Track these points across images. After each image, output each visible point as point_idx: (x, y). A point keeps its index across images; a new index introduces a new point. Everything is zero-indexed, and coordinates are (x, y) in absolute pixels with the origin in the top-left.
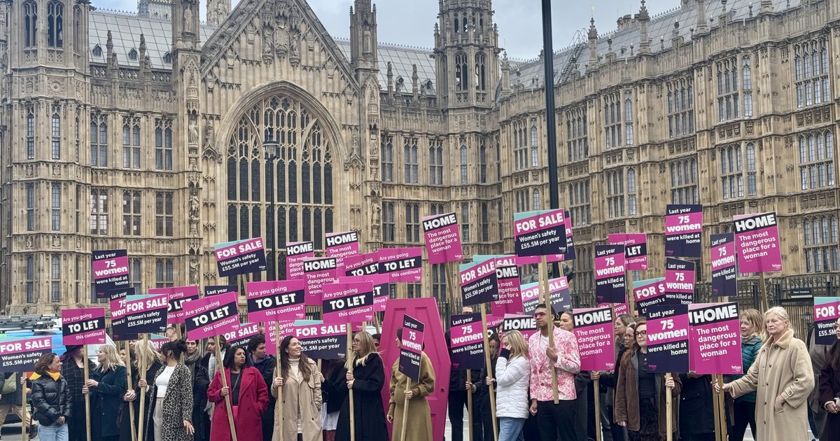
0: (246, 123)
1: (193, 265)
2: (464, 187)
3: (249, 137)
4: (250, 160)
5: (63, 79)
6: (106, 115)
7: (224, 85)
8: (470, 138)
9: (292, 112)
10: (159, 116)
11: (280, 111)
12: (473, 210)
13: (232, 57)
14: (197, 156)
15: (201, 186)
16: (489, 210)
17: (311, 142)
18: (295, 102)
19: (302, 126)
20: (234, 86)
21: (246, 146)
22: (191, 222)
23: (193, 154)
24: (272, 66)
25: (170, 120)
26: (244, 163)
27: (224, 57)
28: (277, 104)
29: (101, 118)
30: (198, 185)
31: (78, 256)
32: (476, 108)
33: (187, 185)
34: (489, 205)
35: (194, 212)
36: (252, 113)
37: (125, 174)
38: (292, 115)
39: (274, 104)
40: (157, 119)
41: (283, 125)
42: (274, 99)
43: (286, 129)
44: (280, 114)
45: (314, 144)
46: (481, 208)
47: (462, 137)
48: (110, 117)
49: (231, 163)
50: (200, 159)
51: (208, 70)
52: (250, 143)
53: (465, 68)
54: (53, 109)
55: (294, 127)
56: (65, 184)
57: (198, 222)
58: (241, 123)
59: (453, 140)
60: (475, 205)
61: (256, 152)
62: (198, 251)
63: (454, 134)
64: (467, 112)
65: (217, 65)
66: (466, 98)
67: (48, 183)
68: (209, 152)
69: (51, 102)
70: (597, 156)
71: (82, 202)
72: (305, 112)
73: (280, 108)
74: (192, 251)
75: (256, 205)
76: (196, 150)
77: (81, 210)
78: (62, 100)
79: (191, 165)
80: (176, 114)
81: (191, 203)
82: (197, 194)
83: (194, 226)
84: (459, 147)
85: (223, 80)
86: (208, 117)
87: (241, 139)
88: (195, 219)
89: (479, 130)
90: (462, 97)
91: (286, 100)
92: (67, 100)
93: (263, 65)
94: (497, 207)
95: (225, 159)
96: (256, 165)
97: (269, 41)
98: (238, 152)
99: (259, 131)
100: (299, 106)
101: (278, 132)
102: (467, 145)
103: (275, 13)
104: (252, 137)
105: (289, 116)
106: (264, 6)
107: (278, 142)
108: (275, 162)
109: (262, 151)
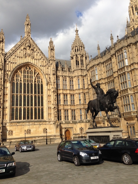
0: (18, 73)
2: (79, 89)
4: (19, 83)
7: (11, 63)
8: (80, 77)
9: (32, 70)
11: (28, 70)
12: (82, 95)
13: (14, 56)
14: (2, 81)
16: (86, 95)
17: (37, 78)
19: (34, 74)
20: (15, 63)
21: (18, 79)
24: (26, 59)
26: (17, 83)
32: (81, 69)
34: (86, 94)
43: (30, 75)
44: (28, 71)
45: (38, 79)
46: (84, 94)
47: (78, 77)
49: (13, 83)
51: (7, 59)
52: (19, 79)
53: (78, 60)
55: (32, 74)
57: (1, 99)
59: (76, 78)
60: (82, 94)
62: (1, 107)
63: (76, 76)
64: (79, 71)
65: (10, 58)
68: (6, 80)
70: (116, 72)
72: (35, 70)
75: (21, 95)
84: (77, 80)
85: (11, 61)
86: (6, 71)
87: (17, 77)
89: (82, 75)
90: (78, 67)
91: (30, 67)
93: (24, 58)
94: (88, 94)
95: (11, 82)
96: (21, 84)
97: (25, 52)
98: (15, 81)
99: (22, 75)
100: (33, 69)
101: (27, 75)
102: (79, 79)
103: (27, 45)
104: (20, 77)
105: (31, 71)
106: (23, 44)
107: (27, 78)
108: (26, 83)
109: (23, 80)
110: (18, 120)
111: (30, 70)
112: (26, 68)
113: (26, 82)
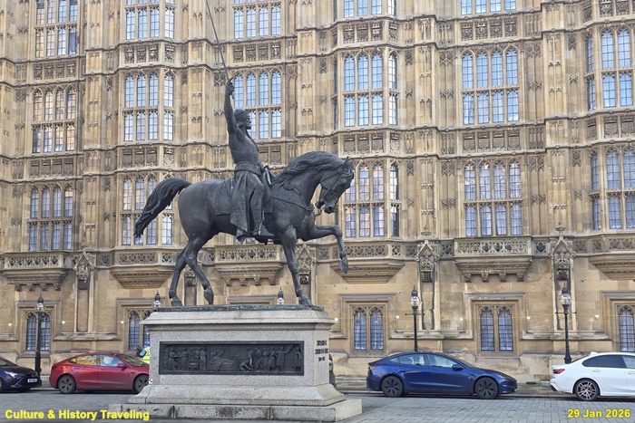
70: (103, 50)
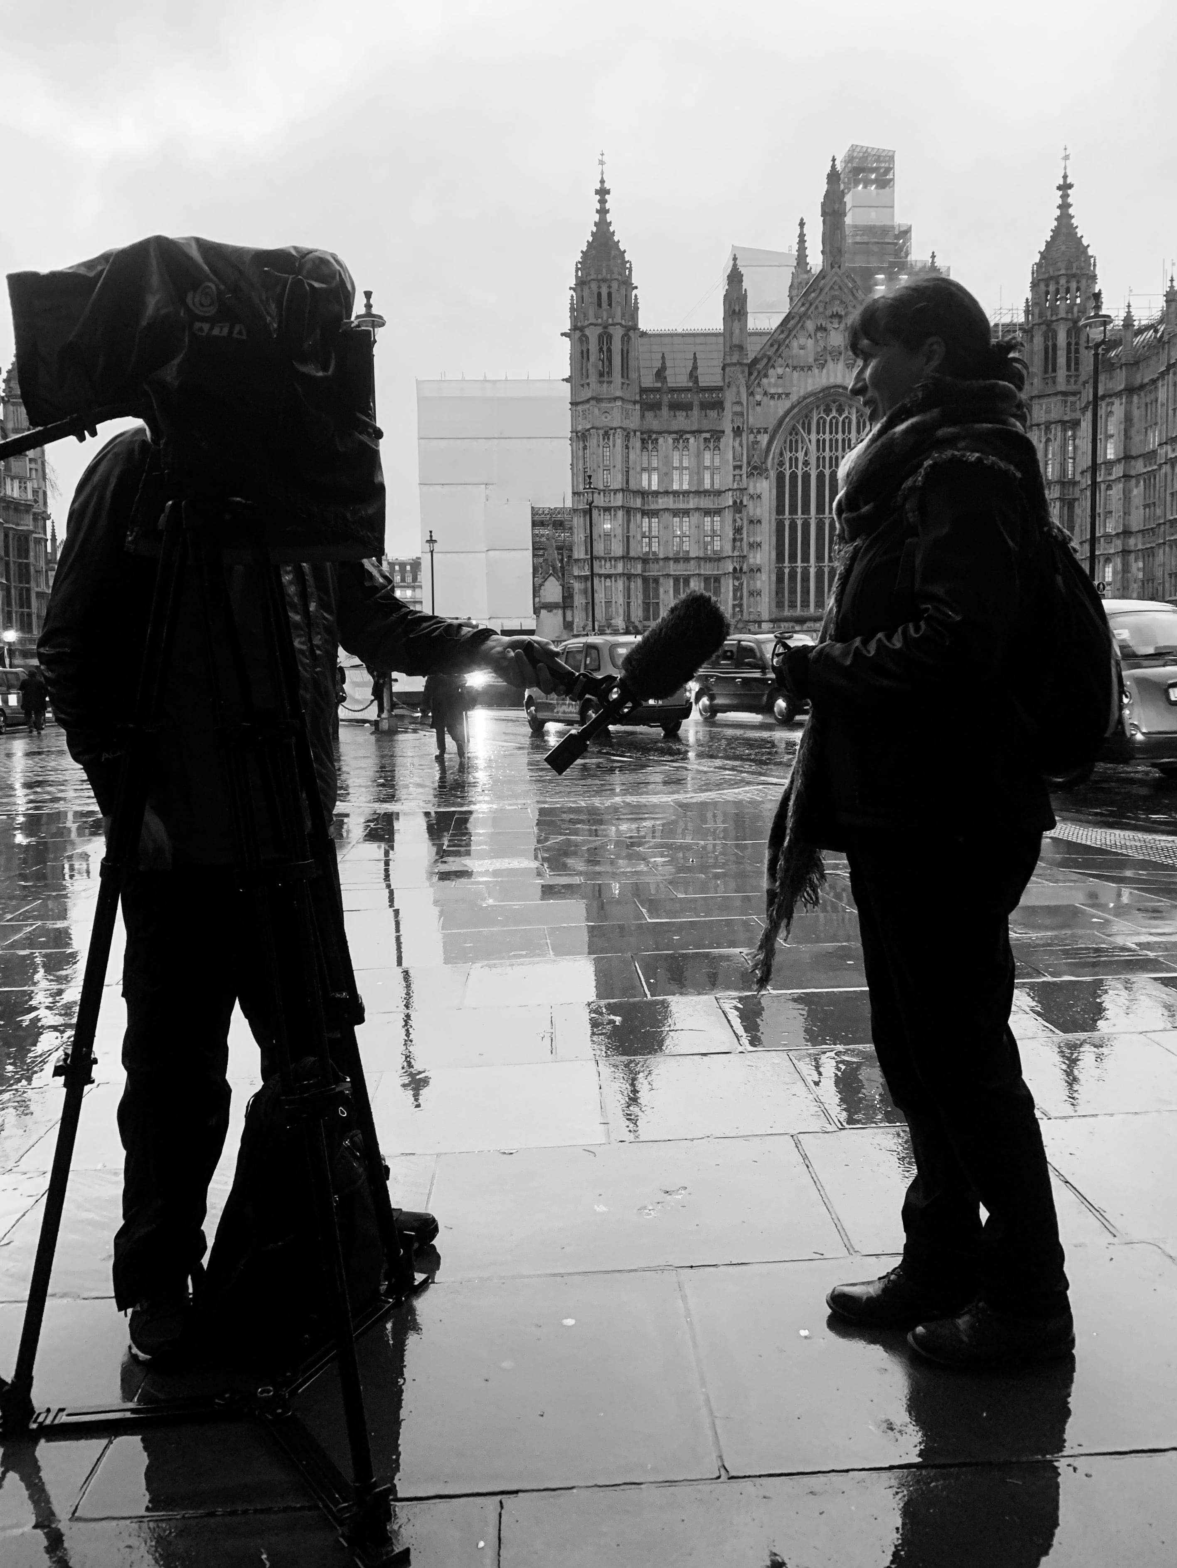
0: (797, 434)
1: (737, 583)
3: (800, 448)
4: (800, 473)
5: (613, 408)
6: (657, 439)
7: (772, 397)
8: (1056, 429)
9: (847, 417)
10: (708, 435)
11: (834, 417)
13: (781, 366)
14: (741, 473)
15: (745, 503)
18: (851, 406)
19: (858, 432)
20: (783, 396)
21: (797, 459)
22: (734, 540)
23: (737, 472)
24: (825, 371)
25: (718, 439)
26: (794, 476)
27: (773, 367)
28: (831, 410)
29: (652, 443)
30: (741, 502)
31: (629, 577)
32: (1065, 394)
33: (731, 503)
34: (1076, 504)
35: (738, 530)
36: (804, 423)
37: (674, 496)
38: (847, 421)
39: (828, 411)
40: (705, 439)
41: (837, 433)
42: (828, 406)
43: (840, 436)
44: (834, 421)
46: (1066, 508)
47: (1048, 429)
48: (661, 440)
49: (780, 477)
50: (744, 476)
51: (756, 382)
52: (801, 455)
53: (1055, 347)
54: (604, 439)
55: (849, 433)
56: (615, 511)
57: (741, 540)
58: (791, 434)
59: (1037, 432)
61: (806, 463)
62: (741, 569)
63: (1038, 425)
64: (1053, 399)
65: (766, 376)
66: (1054, 382)
67: (600, 511)
68: (755, 468)
69: (601, 432)
71: (632, 525)
72: (862, 416)
73: (834, 414)
74: (735, 569)
75: (806, 519)
76: (740, 467)
77: (631, 534)
78: (611, 429)
79: (735, 483)
80: (723, 432)
81: (735, 521)
82: (740, 512)
83: (738, 544)
84: (1044, 440)
85: (772, 391)
86: (755, 431)
87: (791, 451)
88: (738, 537)
89: (1067, 418)
90: (1050, 381)
91: (840, 405)
92: (615, 429)
93: (816, 371)
95: (773, 474)
96: (806, 476)
97: (822, 343)
98: (788, 464)
99: (810, 441)
100: (854, 411)
101: (831, 440)
102: (1052, 437)
103: (829, 313)
104: (802, 448)
105: (843, 422)
106: (817, 307)
107: (831, 450)
108: (827, 472)
109: (813, 461)
110: (799, 612)
111: (841, 416)
112: (824, 411)
113: (824, 467)
